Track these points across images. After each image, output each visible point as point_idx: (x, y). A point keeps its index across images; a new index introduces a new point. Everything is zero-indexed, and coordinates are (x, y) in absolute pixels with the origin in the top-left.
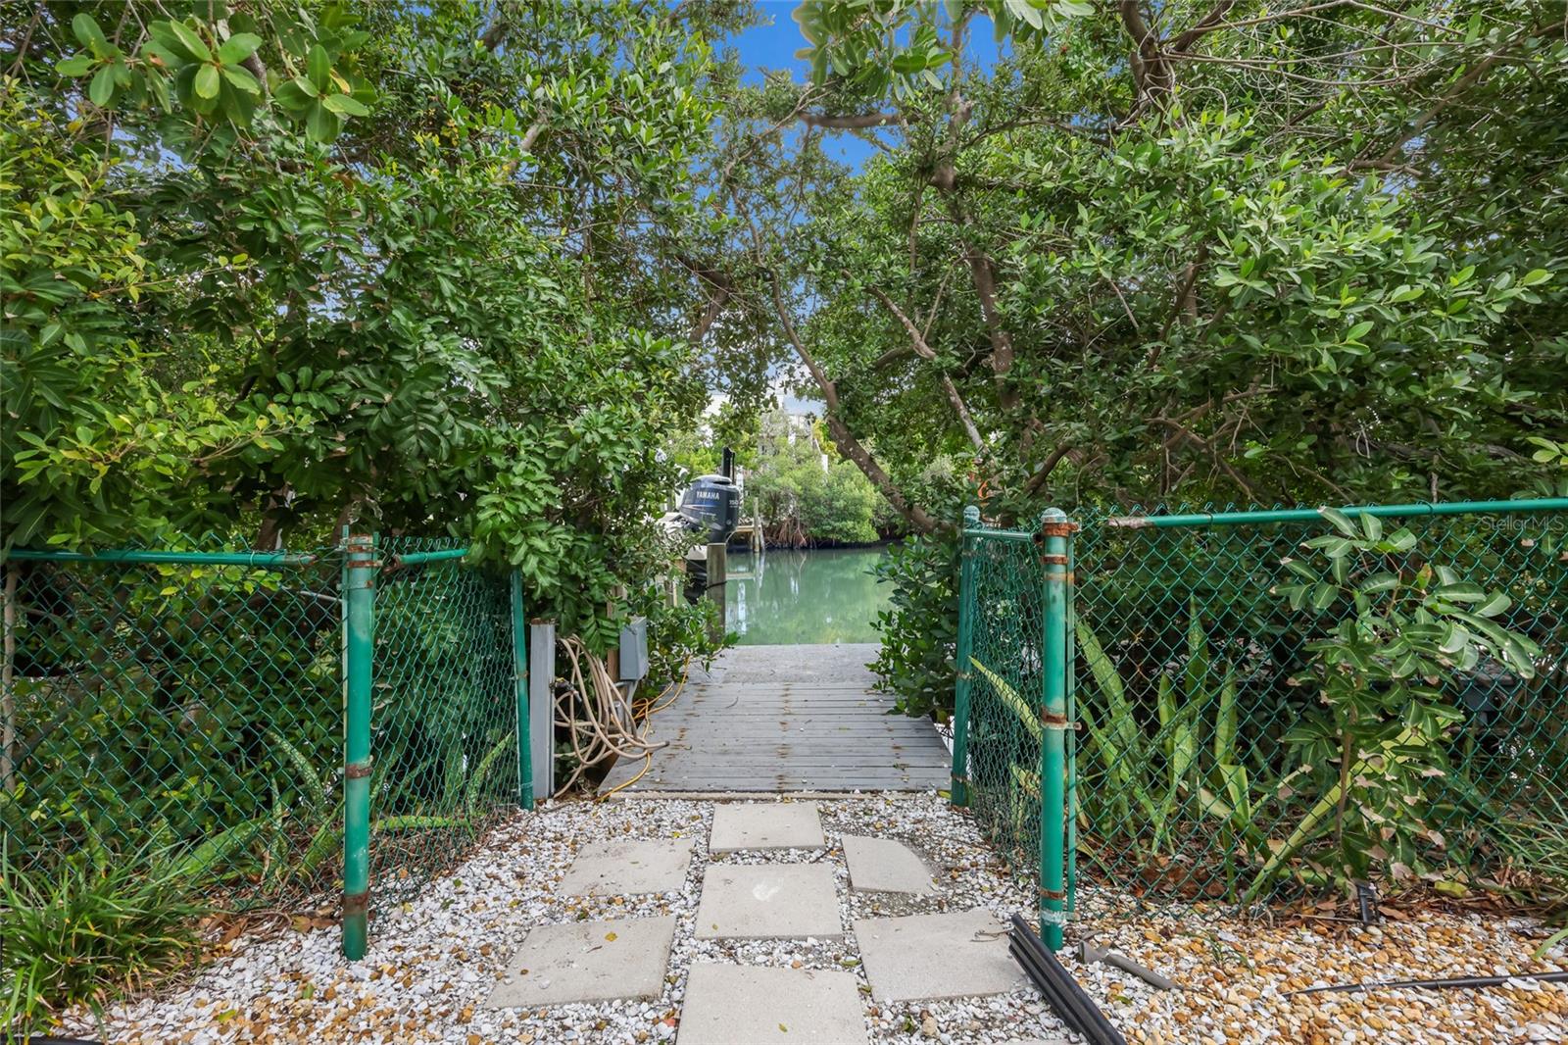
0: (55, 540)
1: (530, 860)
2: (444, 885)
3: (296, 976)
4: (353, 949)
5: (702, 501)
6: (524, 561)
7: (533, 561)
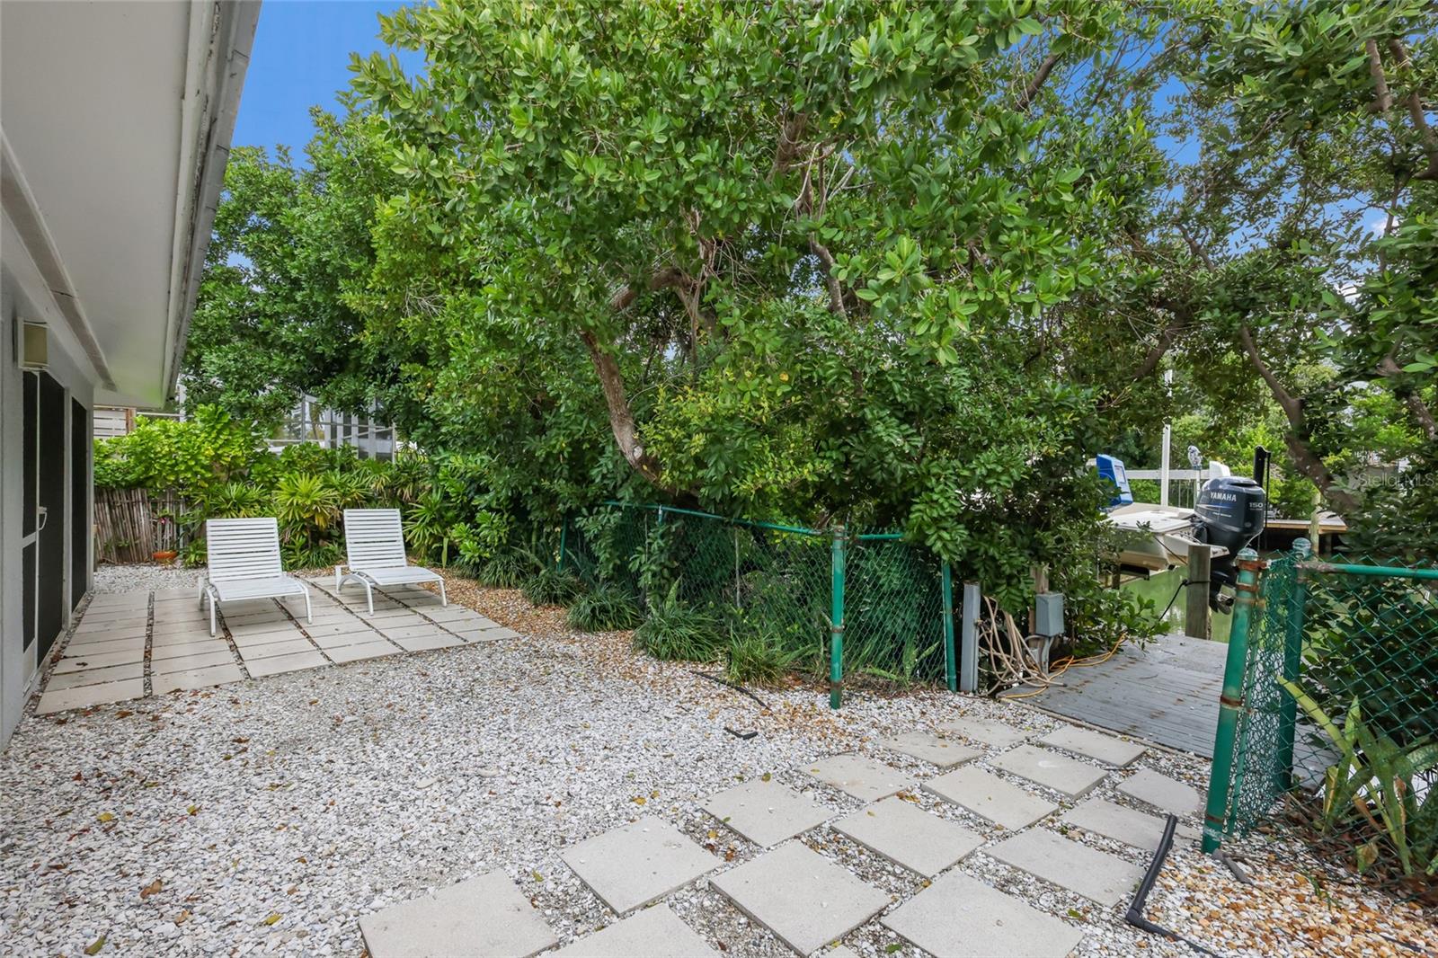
0: (745, 517)
1: (933, 710)
2: (883, 701)
3: (812, 704)
4: (835, 704)
5: (1217, 502)
6: (934, 544)
7: (939, 544)
